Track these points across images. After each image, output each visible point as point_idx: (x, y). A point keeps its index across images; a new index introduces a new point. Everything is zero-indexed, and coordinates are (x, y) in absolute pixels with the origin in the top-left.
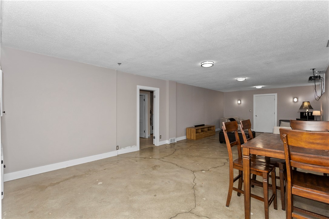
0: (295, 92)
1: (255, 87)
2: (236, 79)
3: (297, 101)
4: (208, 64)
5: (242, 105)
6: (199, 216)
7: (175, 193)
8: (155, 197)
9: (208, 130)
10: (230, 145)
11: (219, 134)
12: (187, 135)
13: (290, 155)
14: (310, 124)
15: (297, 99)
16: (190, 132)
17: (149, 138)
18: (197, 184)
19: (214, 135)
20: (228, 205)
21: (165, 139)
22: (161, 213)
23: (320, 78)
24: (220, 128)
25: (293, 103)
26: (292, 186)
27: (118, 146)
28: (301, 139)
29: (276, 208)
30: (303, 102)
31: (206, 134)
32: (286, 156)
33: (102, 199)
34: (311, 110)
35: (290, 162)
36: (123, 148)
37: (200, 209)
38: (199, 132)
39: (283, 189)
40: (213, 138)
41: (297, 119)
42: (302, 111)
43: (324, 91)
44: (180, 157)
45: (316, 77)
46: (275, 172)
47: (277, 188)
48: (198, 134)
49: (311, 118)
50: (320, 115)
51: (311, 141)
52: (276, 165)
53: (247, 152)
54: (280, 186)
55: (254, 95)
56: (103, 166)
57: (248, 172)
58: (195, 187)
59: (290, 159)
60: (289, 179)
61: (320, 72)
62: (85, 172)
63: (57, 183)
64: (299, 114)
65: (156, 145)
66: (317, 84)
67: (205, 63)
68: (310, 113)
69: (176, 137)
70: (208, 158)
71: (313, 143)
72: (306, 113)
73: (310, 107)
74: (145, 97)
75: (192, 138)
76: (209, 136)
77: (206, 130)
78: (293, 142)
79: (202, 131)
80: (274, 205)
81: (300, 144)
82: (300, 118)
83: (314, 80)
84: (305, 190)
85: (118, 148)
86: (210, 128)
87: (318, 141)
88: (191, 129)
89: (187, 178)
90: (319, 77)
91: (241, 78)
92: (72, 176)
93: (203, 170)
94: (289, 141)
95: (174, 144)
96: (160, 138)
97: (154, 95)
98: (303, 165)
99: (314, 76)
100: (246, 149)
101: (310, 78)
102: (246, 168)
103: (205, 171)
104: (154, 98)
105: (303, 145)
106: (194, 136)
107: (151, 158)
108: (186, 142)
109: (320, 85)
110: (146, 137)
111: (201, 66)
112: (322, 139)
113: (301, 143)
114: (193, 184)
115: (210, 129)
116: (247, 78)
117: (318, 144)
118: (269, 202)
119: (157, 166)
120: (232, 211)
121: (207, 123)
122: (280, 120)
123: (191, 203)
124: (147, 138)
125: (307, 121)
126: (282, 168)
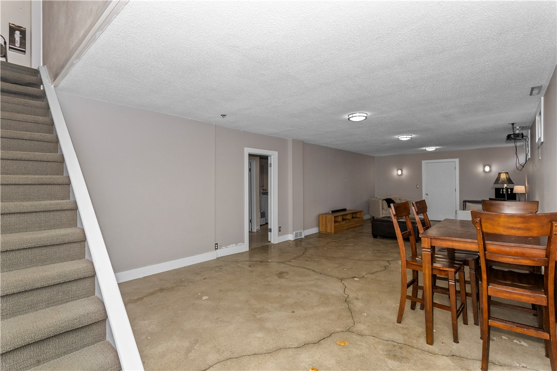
0: (487, 156)
1: (424, 148)
2: (397, 137)
3: (490, 171)
4: (358, 117)
5: (403, 177)
6: (361, 335)
7: (322, 309)
8: (293, 314)
9: (353, 218)
10: (401, 235)
11: (371, 224)
12: (321, 225)
13: (484, 245)
14: (509, 206)
15: (490, 167)
16: (324, 220)
17: (257, 232)
18: (351, 296)
19: (361, 225)
20: (399, 321)
21: (287, 233)
22: (309, 333)
23: (523, 138)
24: (369, 214)
25: (483, 174)
26: (488, 285)
27: (217, 244)
28: (499, 224)
29: (466, 322)
30: (500, 174)
31: (350, 224)
32: (480, 246)
33: (217, 319)
34: (511, 186)
35: (485, 254)
36: (224, 247)
37: (361, 327)
38: (339, 220)
39: (475, 296)
40: (362, 231)
41: (490, 199)
42: (498, 186)
43: (529, 156)
44: (316, 259)
45: (518, 135)
46: (464, 272)
47: (467, 294)
48: (337, 224)
49: (512, 197)
50: (524, 192)
51: (511, 225)
52: (466, 263)
53: (428, 243)
54: (470, 292)
55: (423, 161)
56: (200, 274)
57: (429, 270)
58: (348, 299)
59: (485, 250)
60: (484, 276)
61: (523, 127)
62: (175, 283)
63: (138, 299)
64: (494, 190)
65: (272, 242)
66: (518, 144)
67: (354, 115)
68: (509, 190)
69: (304, 230)
70: (359, 260)
71: (513, 228)
72: (504, 190)
73: (509, 181)
74: (252, 166)
75: (329, 231)
76: (355, 227)
77: (349, 217)
78: (488, 228)
79: (343, 220)
80: (463, 318)
81: (496, 230)
82: (494, 198)
83: (515, 139)
84: (504, 288)
85: (216, 247)
86: (354, 214)
87: (519, 226)
88: (326, 217)
89: (334, 288)
90: (521, 136)
91: (405, 136)
92: (157, 289)
93: (355, 277)
94: (483, 227)
95: (301, 240)
96: (280, 231)
97: (269, 163)
98: (502, 257)
99: (514, 134)
100: (426, 239)
101: (509, 137)
102: (427, 265)
103: (358, 278)
104: (269, 168)
105: (501, 231)
106: (331, 228)
107: (271, 262)
108: (319, 237)
109: (523, 145)
110: (253, 231)
111: (349, 119)
112: (523, 223)
113: (498, 229)
114: (344, 297)
115: (354, 216)
116: (413, 136)
117: (519, 229)
118: (457, 311)
119: (283, 273)
120: (406, 328)
121: (349, 206)
122: (464, 201)
123: (347, 320)
124: (255, 231)
125: (505, 201)
126: (473, 267)
